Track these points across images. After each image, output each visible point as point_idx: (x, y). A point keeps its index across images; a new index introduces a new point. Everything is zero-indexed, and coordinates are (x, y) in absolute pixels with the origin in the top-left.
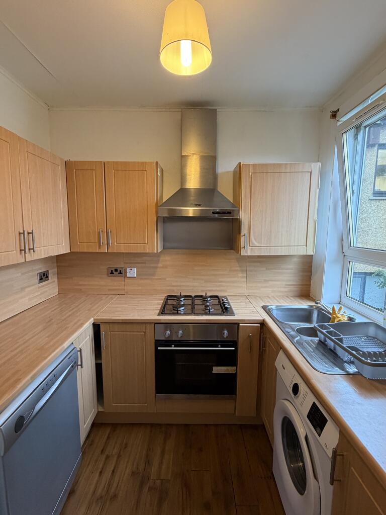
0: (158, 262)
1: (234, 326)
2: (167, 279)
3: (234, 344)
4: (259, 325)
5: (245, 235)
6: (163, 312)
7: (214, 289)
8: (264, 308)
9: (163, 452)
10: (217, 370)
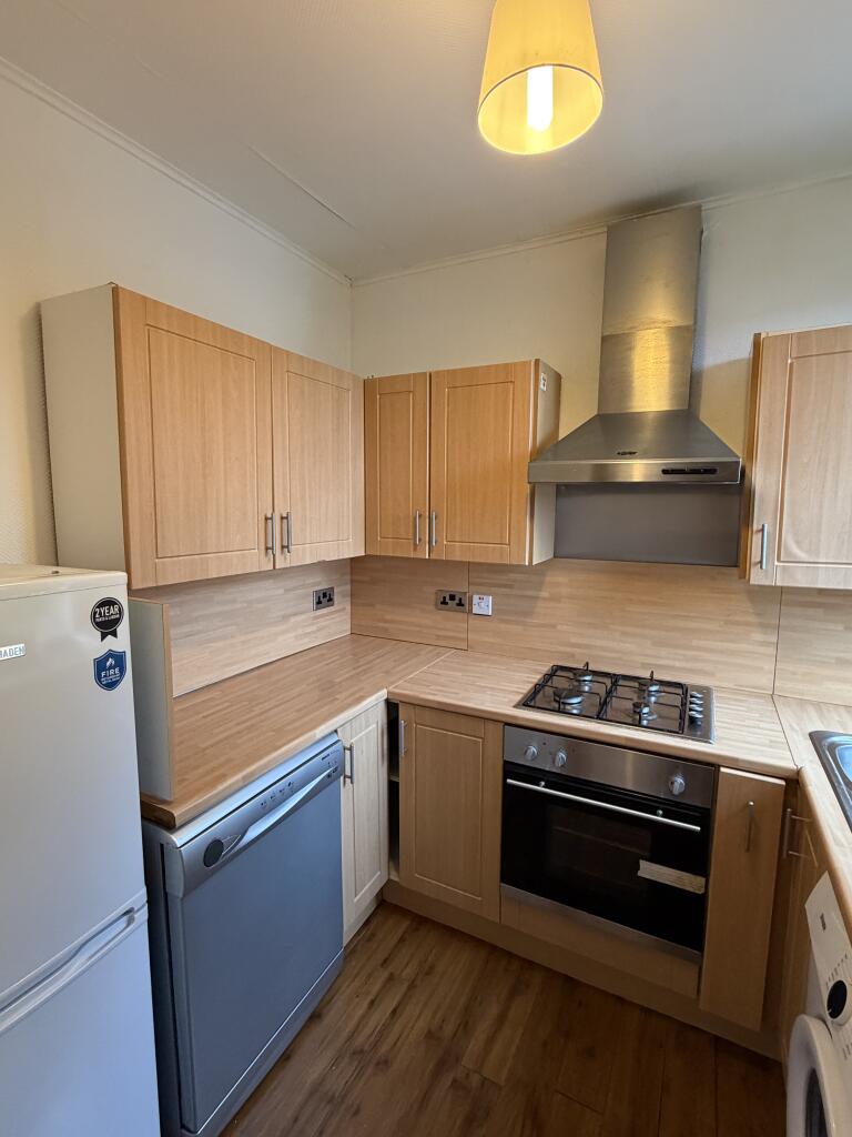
0: (539, 586)
1: (706, 771)
2: (559, 627)
3: (704, 816)
4: (783, 783)
5: (763, 530)
6: (528, 702)
7: (677, 664)
8: (817, 739)
9: (501, 1019)
10: (649, 870)
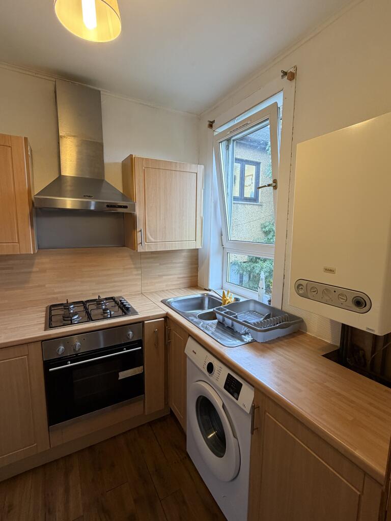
0: (32, 265)
2: (47, 286)
3: (140, 343)
4: (163, 319)
5: (141, 231)
7: (107, 290)
10: (123, 375)
